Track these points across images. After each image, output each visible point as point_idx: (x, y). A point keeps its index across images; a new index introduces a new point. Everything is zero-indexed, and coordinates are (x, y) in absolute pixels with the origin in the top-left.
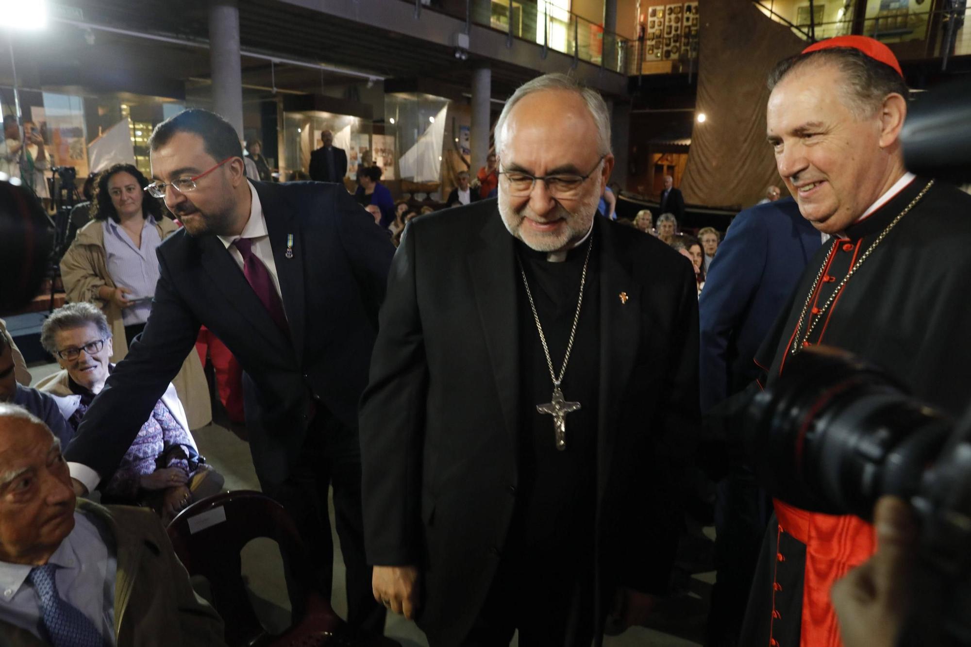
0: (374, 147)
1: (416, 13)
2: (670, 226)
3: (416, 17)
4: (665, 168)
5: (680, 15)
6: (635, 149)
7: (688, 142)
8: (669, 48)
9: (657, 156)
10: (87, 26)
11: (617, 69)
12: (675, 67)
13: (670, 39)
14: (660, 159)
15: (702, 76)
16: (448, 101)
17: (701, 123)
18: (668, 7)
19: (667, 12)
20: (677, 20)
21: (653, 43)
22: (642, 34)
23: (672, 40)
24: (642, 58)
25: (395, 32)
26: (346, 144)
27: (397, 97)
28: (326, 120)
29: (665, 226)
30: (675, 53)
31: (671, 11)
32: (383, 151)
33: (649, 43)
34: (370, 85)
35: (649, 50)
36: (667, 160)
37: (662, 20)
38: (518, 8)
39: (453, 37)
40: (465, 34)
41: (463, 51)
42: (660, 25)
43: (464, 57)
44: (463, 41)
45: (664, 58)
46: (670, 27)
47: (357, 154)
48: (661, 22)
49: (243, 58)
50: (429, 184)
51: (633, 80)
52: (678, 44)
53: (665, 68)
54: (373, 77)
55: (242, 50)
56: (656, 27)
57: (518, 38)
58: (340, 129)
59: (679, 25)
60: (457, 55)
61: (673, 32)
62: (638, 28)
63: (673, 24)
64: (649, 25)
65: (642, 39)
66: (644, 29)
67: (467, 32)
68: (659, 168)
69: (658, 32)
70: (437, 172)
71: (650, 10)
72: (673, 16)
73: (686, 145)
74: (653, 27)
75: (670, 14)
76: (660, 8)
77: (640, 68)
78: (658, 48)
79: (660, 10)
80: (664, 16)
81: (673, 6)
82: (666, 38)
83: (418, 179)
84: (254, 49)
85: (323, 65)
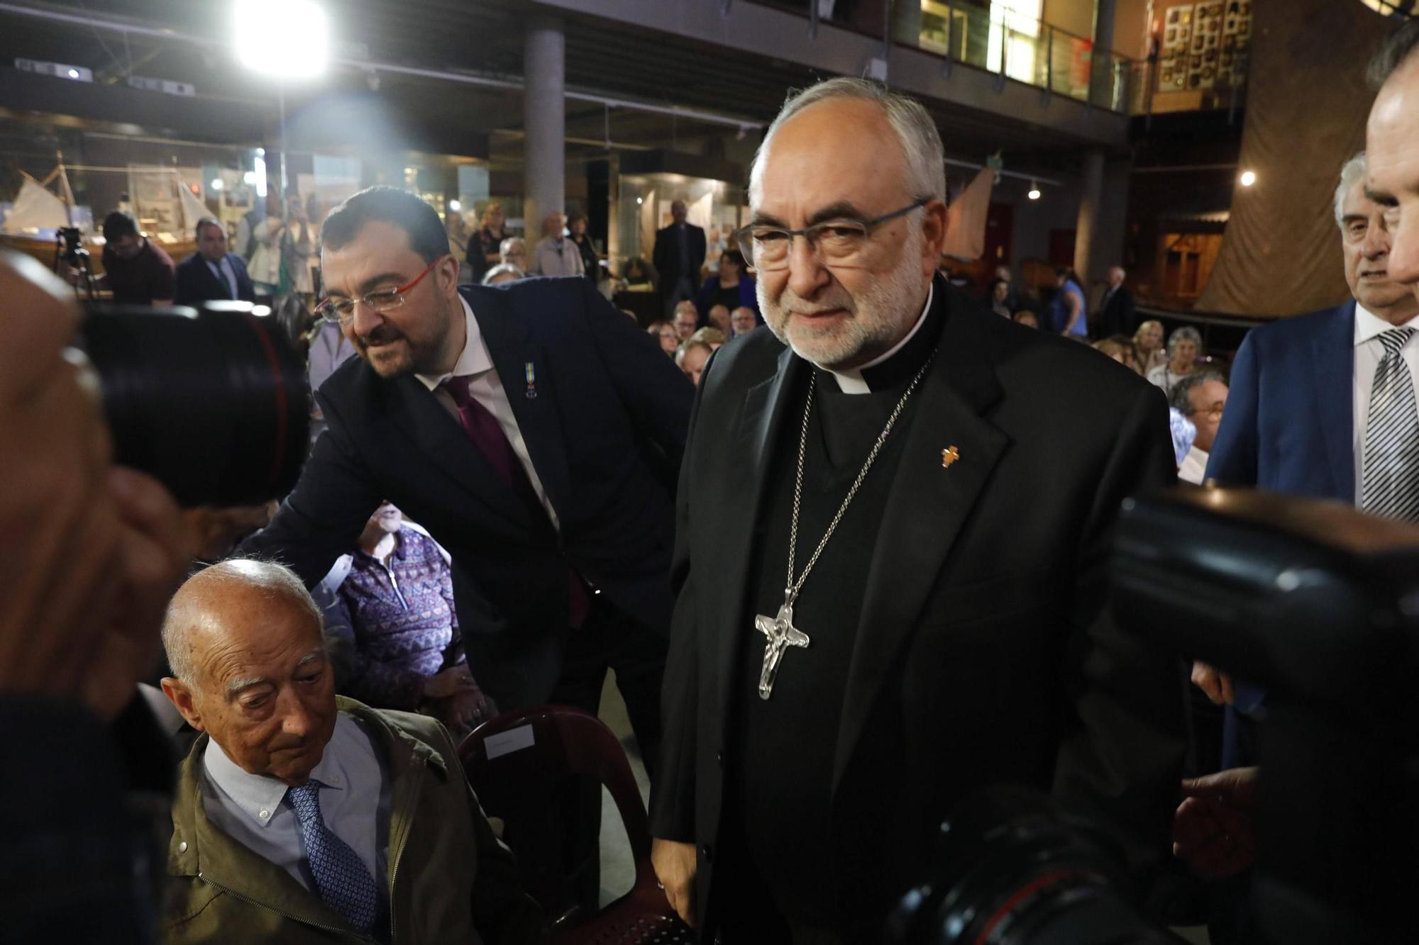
1: (811, 30)
2: (1191, 348)
3: (811, 36)
4: (1184, 257)
5: (1218, 19)
6: (1136, 229)
7: (1224, 217)
8: (1198, 71)
9: (1172, 239)
10: (371, 67)
11: (1111, 104)
12: (1206, 100)
13: (1199, 57)
14: (1177, 243)
15: (1252, 112)
17: (1245, 187)
18: (1199, 6)
19: (1197, 14)
20: (1214, 26)
21: (1172, 63)
22: (1153, 51)
23: (1203, 59)
24: (1153, 88)
25: (782, 61)
26: (705, 219)
28: (679, 185)
29: (1183, 347)
30: (1208, 78)
31: (1204, 12)
33: (1165, 64)
34: (741, 135)
35: (1165, 74)
36: (1187, 244)
37: (1188, 27)
38: (961, 19)
39: (863, 65)
40: (879, 57)
42: (1184, 36)
44: (878, 70)
45: (1189, 87)
46: (1201, 38)
47: (720, 234)
48: (1185, 31)
49: (568, 102)
51: (1138, 121)
52: (1213, 64)
53: (1190, 101)
54: (745, 125)
55: (568, 90)
56: (1178, 39)
57: (958, 62)
58: (697, 199)
59: (1217, 33)
61: (1206, 46)
62: (1149, 42)
63: (1207, 33)
64: (1166, 35)
65: (1154, 59)
66: (1157, 41)
67: (884, 56)
68: (1174, 257)
69: (1180, 47)
71: (1169, 12)
72: (1207, 21)
73: (1219, 222)
74: (1172, 38)
75: (1202, 17)
76: (1185, 9)
77: (1148, 103)
78: (1179, 71)
79: (1185, 13)
80: (1191, 22)
81: (1207, 5)
82: (1194, 56)
85: (676, 108)
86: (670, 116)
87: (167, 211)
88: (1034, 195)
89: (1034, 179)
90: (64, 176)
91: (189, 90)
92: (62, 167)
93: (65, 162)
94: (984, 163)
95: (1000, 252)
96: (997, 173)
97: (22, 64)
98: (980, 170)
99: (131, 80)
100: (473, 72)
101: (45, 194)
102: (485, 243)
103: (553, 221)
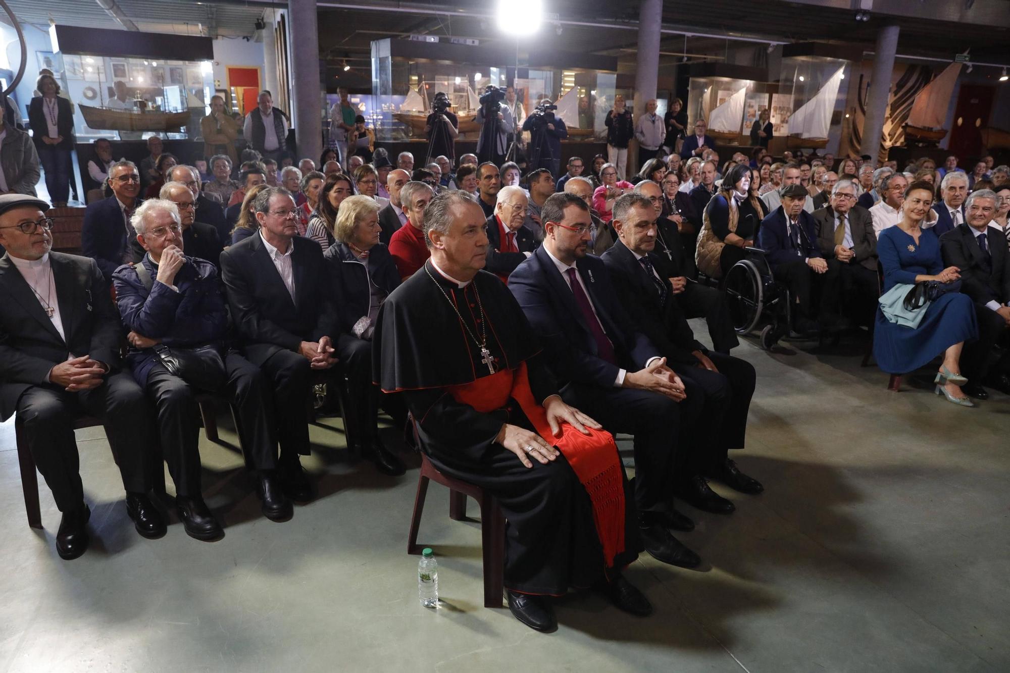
0: (772, 106)
10: (558, 22)
16: (845, 61)
25: (795, 3)
26: (740, 104)
27: (796, 60)
28: (727, 83)
32: (781, 109)
34: (770, 50)
41: (865, 12)
43: (865, 19)
44: (866, 3)
47: (755, 112)
50: (818, 140)
54: (774, 43)
58: (737, 91)
60: (858, 18)
70: (826, 129)
83: (805, 136)
84: (672, 25)
85: (731, 34)
86: (725, 40)
88: (1004, 79)
89: (1005, 67)
90: (424, 86)
91: (477, 43)
92: (423, 82)
93: (424, 80)
94: (954, 60)
95: (978, 123)
96: (970, 64)
97: (413, 37)
98: (950, 63)
99: (453, 39)
100: (611, 20)
101: (418, 95)
102: (615, 117)
103: (651, 105)
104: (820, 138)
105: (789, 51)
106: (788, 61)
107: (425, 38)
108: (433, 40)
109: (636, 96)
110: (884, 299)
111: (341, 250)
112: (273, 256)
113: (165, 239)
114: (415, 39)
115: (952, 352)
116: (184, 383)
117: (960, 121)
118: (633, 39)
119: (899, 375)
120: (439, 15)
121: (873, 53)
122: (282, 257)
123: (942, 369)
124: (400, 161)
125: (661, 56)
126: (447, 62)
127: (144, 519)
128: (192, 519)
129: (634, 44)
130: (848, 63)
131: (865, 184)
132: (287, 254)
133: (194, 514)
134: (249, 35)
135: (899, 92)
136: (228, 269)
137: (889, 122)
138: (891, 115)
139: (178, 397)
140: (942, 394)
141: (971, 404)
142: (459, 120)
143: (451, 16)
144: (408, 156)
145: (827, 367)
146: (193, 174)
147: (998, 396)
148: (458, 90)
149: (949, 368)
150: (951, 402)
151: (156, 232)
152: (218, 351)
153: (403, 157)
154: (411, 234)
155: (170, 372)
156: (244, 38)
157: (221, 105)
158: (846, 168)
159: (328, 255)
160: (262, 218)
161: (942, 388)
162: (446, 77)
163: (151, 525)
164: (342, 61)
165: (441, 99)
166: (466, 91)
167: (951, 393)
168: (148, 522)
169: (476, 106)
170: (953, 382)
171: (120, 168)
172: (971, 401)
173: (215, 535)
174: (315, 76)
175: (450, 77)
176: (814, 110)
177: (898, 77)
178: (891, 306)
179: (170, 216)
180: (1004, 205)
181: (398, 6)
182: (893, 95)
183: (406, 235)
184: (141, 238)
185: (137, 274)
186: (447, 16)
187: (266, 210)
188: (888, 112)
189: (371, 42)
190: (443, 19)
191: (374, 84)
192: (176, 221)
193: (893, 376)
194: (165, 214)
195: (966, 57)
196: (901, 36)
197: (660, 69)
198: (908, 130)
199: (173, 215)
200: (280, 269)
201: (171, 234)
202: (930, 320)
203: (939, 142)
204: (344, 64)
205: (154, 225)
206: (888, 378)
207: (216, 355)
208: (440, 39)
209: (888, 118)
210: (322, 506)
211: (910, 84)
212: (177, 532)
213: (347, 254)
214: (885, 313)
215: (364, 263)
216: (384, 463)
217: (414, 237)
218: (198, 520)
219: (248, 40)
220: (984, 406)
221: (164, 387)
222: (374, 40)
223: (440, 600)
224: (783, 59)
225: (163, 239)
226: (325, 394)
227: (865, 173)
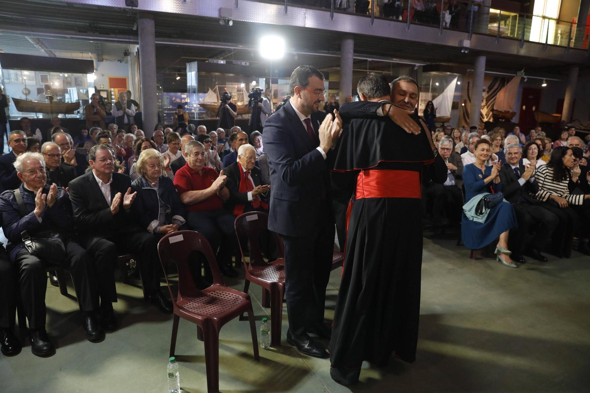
1: (440, 32)
3: (440, 34)
16: (457, 74)
25: (428, 43)
27: (431, 74)
32: (425, 101)
34: (416, 68)
39: (461, 42)
40: (468, 40)
41: (466, 48)
43: (466, 52)
44: (467, 43)
50: (445, 118)
54: (418, 64)
55: (354, 56)
57: (503, 38)
60: (463, 51)
67: (469, 38)
70: (449, 112)
84: (361, 55)
85: (394, 59)
86: (390, 63)
87: (235, 96)
88: (544, 85)
89: (544, 79)
90: (217, 88)
91: (248, 64)
92: (217, 86)
93: (218, 85)
94: (516, 74)
95: (534, 108)
96: (525, 77)
97: (211, 61)
98: (514, 76)
99: (234, 62)
100: (326, 52)
101: (213, 93)
102: (329, 105)
103: (349, 99)
104: (444, 117)
105: (427, 69)
106: (427, 74)
107: (218, 61)
108: (222, 62)
109: (340, 94)
110: (466, 207)
111: (142, 182)
112: (100, 185)
113: (35, 176)
114: (212, 62)
115: (503, 236)
116: (38, 260)
117: (524, 107)
118: (337, 63)
119: (476, 250)
120: (226, 48)
121: (473, 70)
122: (105, 185)
123: (498, 246)
124: (198, 131)
125: (354, 72)
126: (232, 75)
127: (7, 344)
128: (35, 343)
129: (339, 66)
130: (459, 75)
131: (465, 142)
132: (108, 184)
133: (38, 340)
134: (121, 59)
135: (490, 91)
136: (73, 192)
137: (485, 108)
138: (486, 104)
139: (33, 268)
140: (500, 260)
141: (515, 266)
142: (237, 107)
143: (234, 49)
144: (203, 128)
145: (437, 247)
146: (67, 138)
147: (530, 260)
148: (239, 90)
149: (502, 246)
150: (505, 265)
151: (30, 172)
152: (62, 240)
153: (200, 128)
154: (187, 171)
155: (30, 253)
156: (118, 61)
157: (97, 99)
158: (455, 133)
159: (134, 184)
160: (92, 164)
161: (500, 257)
162: (231, 83)
163: (10, 348)
164: (175, 74)
165: (224, 96)
166: (242, 91)
167: (505, 259)
168: (8, 346)
169: (246, 100)
170: (506, 254)
171: (15, 135)
172: (515, 264)
173: (49, 352)
174: (153, 83)
175: (233, 83)
176: (442, 101)
177: (489, 83)
178: (470, 211)
179: (39, 163)
180: (534, 153)
181: (204, 44)
182: (487, 93)
183: (183, 172)
184: (20, 175)
185: (14, 195)
186: (231, 49)
187: (94, 159)
188: (484, 103)
189: (187, 64)
190: (230, 51)
191: (188, 87)
192: (42, 166)
193: (472, 251)
194: (36, 161)
195: (523, 73)
196: (488, 62)
197: (353, 79)
198: (495, 112)
199: (41, 162)
200: (104, 192)
201: (40, 174)
202: (491, 218)
203: (512, 119)
204: (177, 76)
205: (28, 169)
206: (469, 252)
207: (60, 242)
208: (227, 62)
209: (484, 106)
210: (122, 333)
211: (495, 87)
212: (27, 351)
213: (145, 184)
214: (467, 215)
215: (156, 189)
216: (164, 306)
217: (188, 173)
218: (41, 343)
219: (121, 62)
220: (523, 267)
221: (25, 262)
222: (188, 62)
223: (181, 389)
224: (423, 73)
225: (34, 176)
226: (135, 266)
227: (465, 136)
